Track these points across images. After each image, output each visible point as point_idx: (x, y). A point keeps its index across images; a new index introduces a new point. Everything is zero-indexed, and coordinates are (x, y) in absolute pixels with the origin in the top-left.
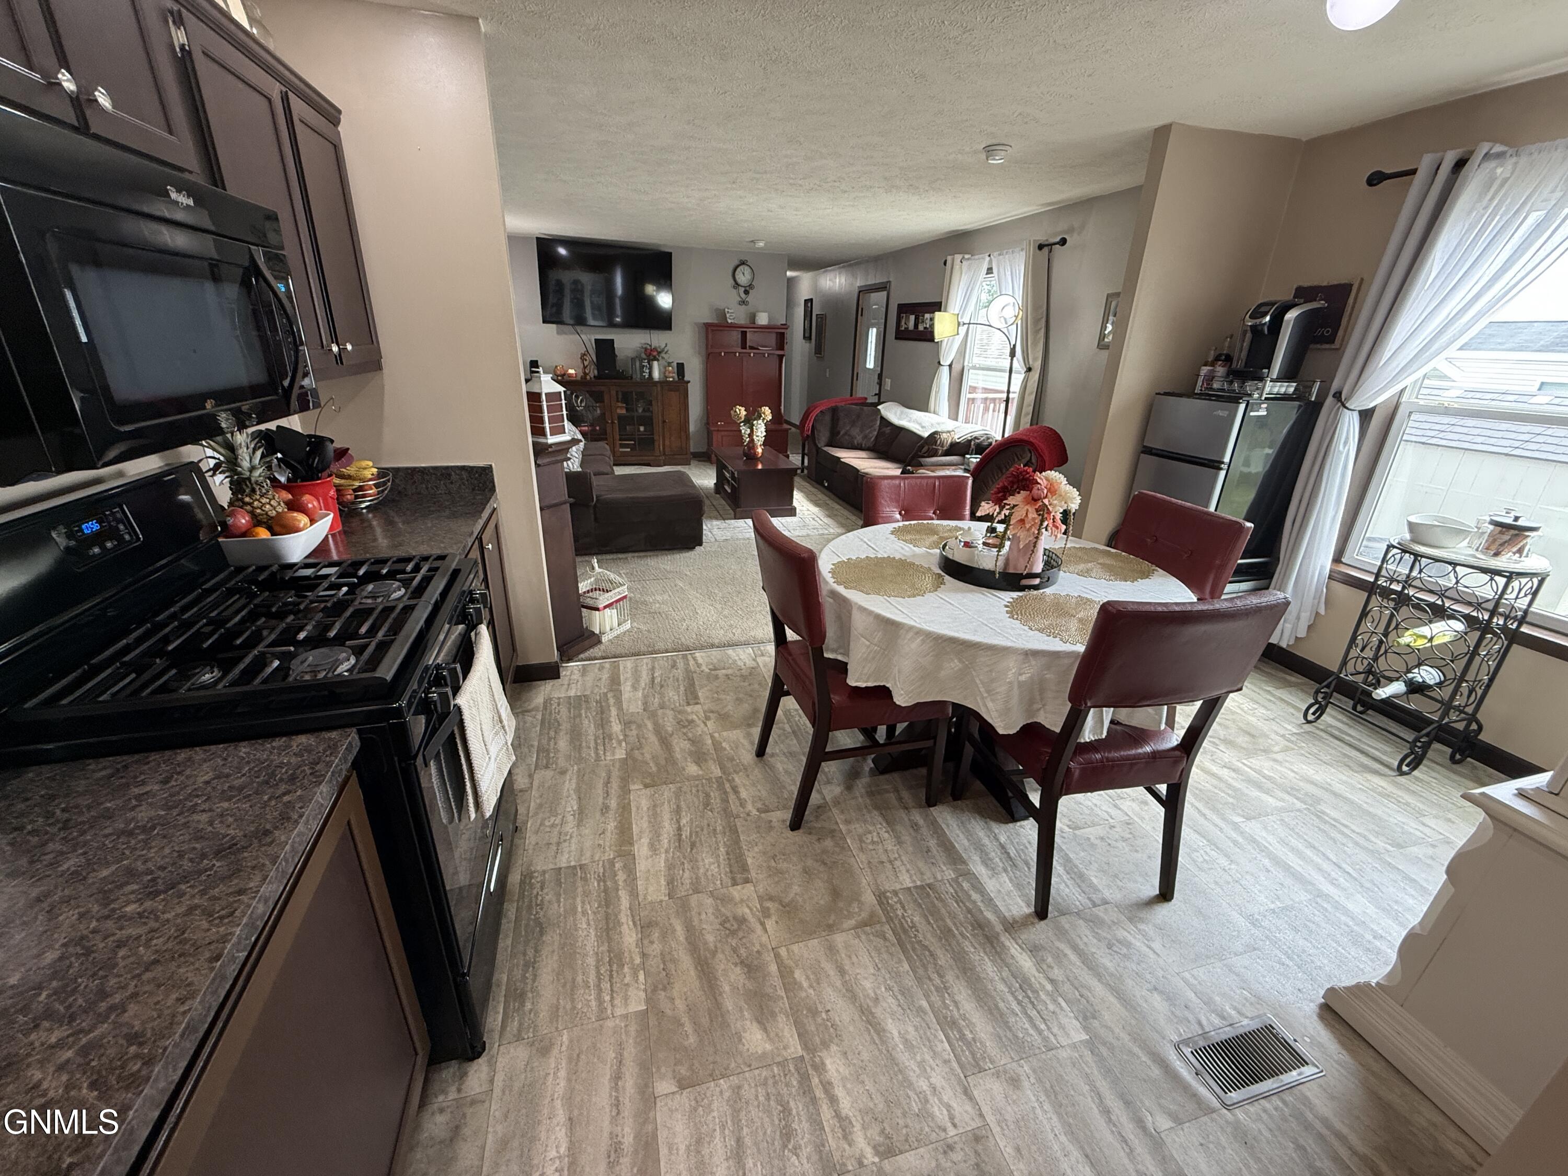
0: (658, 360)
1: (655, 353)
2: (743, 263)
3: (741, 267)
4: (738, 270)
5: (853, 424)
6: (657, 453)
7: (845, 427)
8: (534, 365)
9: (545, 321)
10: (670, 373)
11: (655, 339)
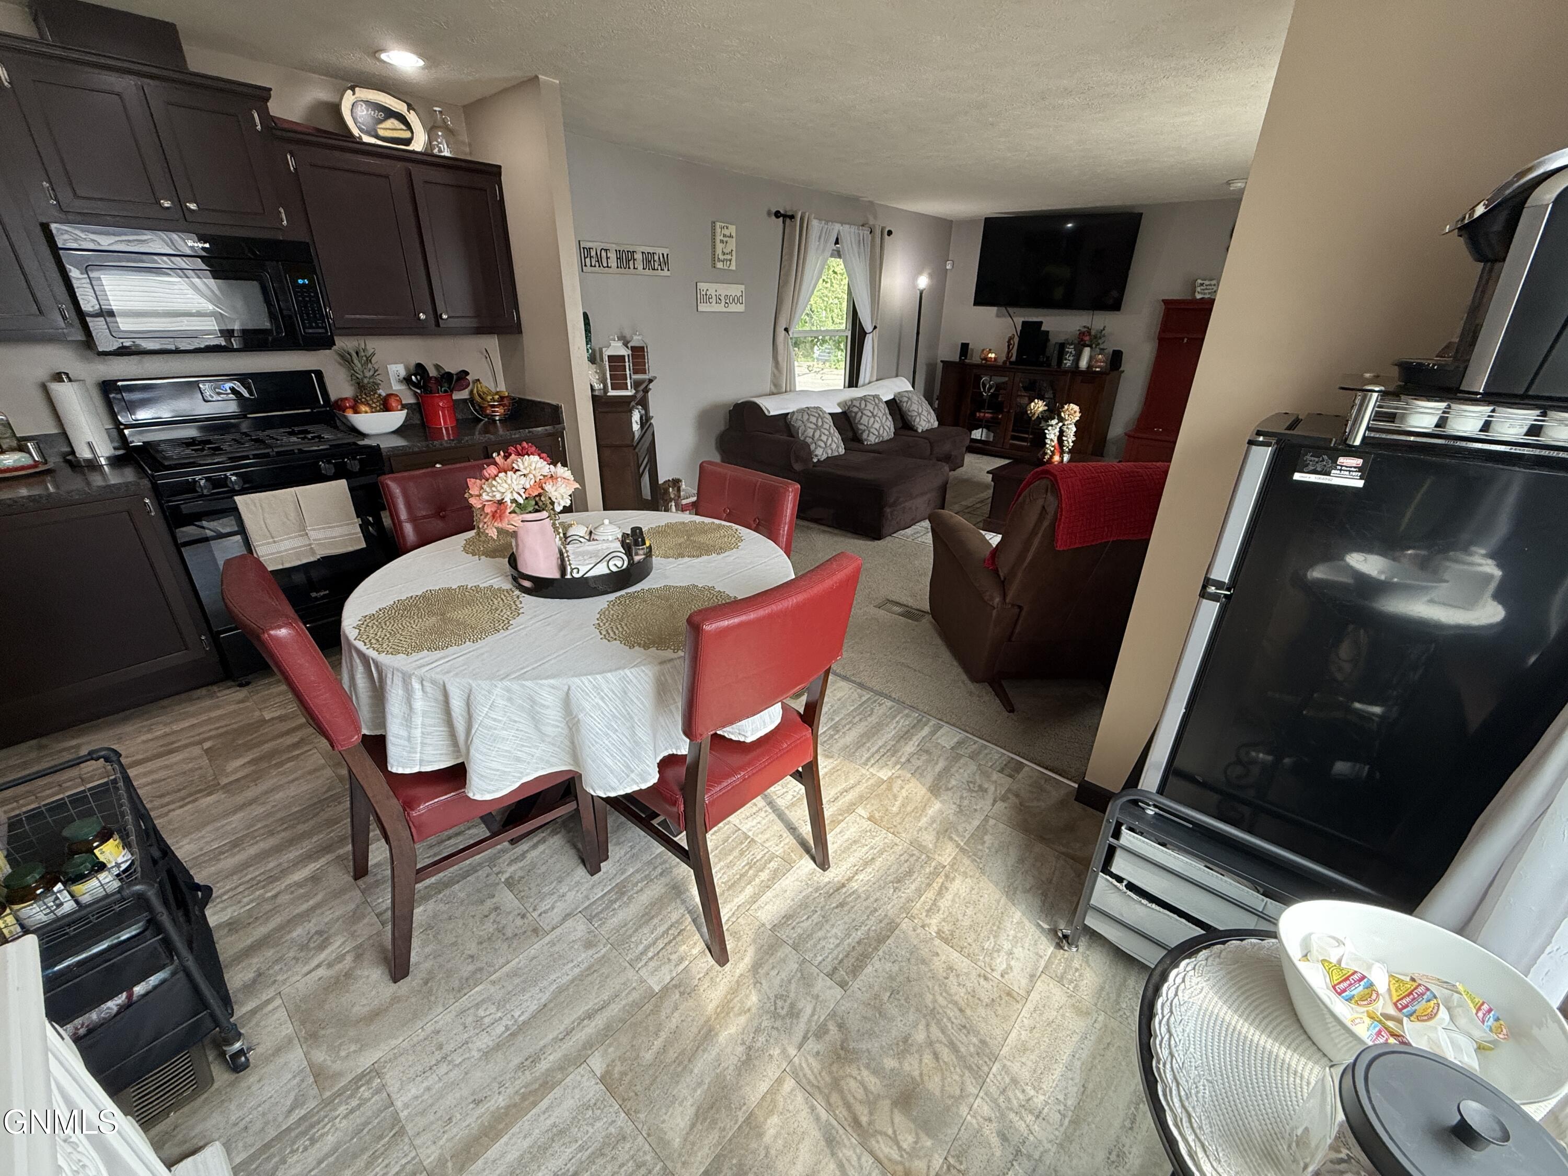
0: (1092, 347)
1: (1093, 338)
8: (965, 347)
9: (977, 303)
10: (1097, 361)
11: (1099, 321)
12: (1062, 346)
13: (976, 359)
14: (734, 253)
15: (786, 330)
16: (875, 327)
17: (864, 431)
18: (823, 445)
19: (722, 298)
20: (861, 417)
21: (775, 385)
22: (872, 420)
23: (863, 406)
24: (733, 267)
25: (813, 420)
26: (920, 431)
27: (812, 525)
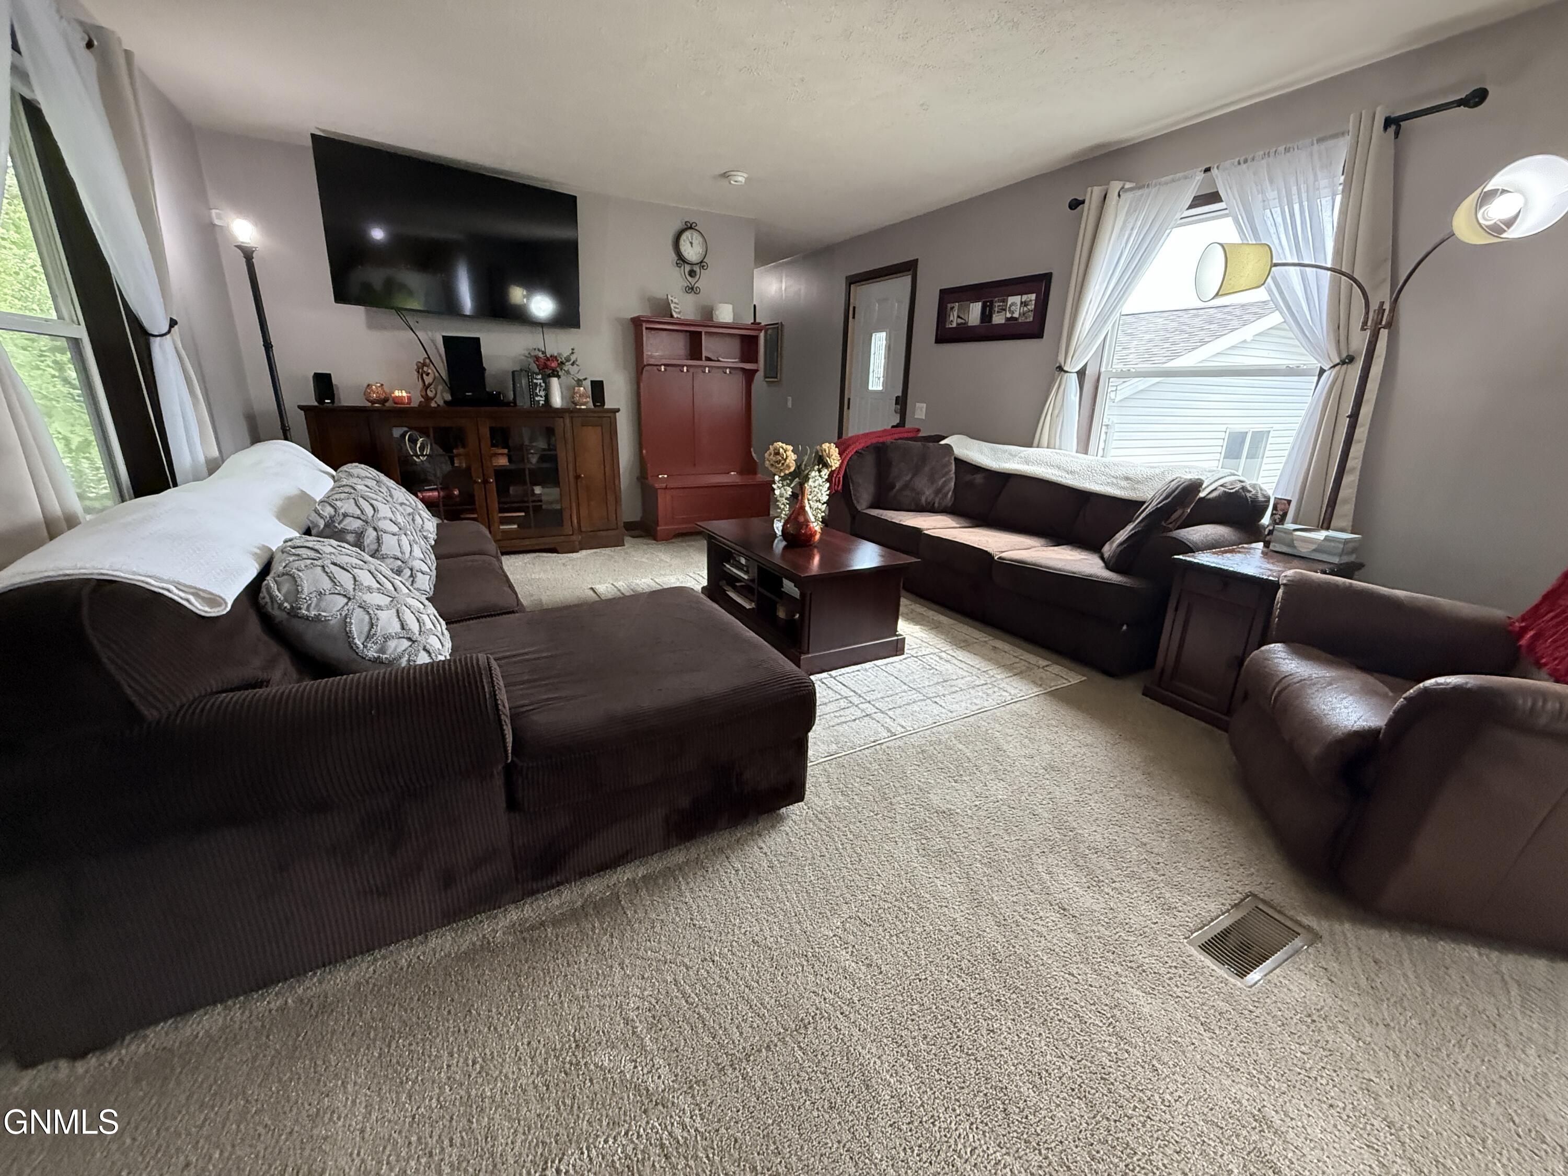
0: (559, 377)
1: (554, 365)
2: (689, 227)
3: (687, 234)
4: (683, 237)
5: (916, 471)
6: (568, 529)
7: (901, 477)
8: (321, 380)
9: (343, 301)
10: (581, 396)
13: (352, 400)
16: (173, 323)
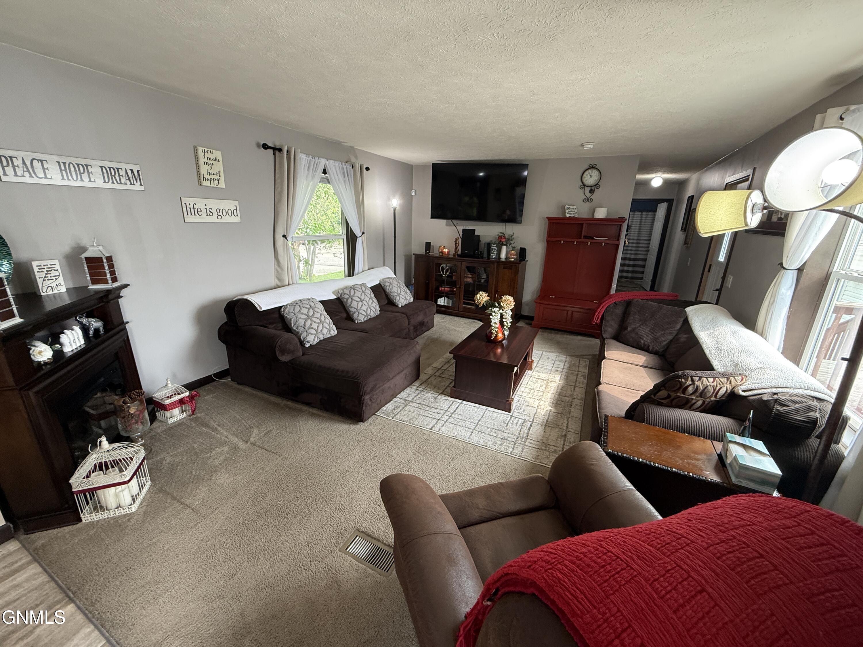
0: (506, 245)
1: (507, 240)
2: (592, 167)
3: (590, 171)
4: (587, 173)
5: (646, 322)
7: (633, 324)
8: (428, 245)
9: (432, 217)
10: (511, 255)
11: (509, 229)
12: (489, 245)
13: (435, 253)
14: (222, 174)
15: (284, 236)
16: (363, 233)
17: (355, 312)
18: (314, 332)
19: (214, 211)
20: (351, 302)
21: (279, 280)
22: (360, 304)
23: (352, 293)
24: (222, 185)
25: (305, 311)
26: (400, 306)
27: (305, 408)
